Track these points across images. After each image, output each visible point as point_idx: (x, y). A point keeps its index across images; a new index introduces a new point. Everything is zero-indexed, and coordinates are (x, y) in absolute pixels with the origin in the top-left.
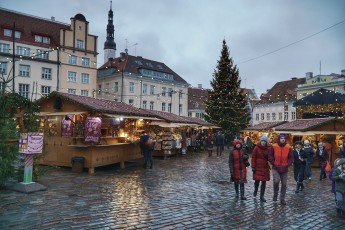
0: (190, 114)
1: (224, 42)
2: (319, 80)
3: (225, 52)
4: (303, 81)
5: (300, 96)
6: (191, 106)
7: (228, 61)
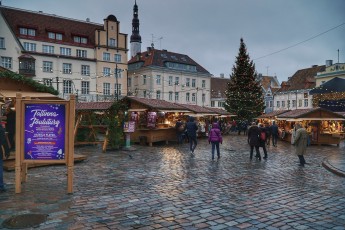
0: (213, 103)
1: (242, 40)
2: (337, 68)
3: (242, 49)
4: (323, 68)
5: (319, 83)
6: (214, 95)
7: (246, 57)
